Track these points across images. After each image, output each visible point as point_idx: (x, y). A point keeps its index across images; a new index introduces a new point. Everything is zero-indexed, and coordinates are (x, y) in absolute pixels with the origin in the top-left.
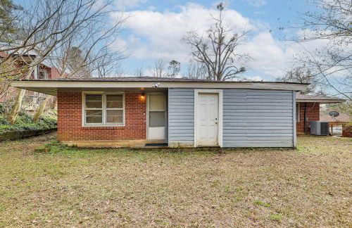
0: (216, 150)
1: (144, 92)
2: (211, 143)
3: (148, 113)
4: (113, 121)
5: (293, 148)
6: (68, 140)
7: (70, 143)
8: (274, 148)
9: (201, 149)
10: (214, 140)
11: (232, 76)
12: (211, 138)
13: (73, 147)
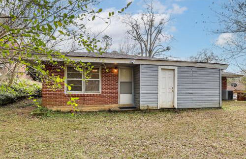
0: (172, 110)
1: (117, 66)
2: (169, 105)
3: (119, 83)
4: (92, 89)
5: (220, 108)
6: (53, 106)
7: (55, 109)
8: (209, 108)
9: (163, 110)
10: (171, 103)
11: (160, 53)
12: (169, 102)
13: (58, 111)
